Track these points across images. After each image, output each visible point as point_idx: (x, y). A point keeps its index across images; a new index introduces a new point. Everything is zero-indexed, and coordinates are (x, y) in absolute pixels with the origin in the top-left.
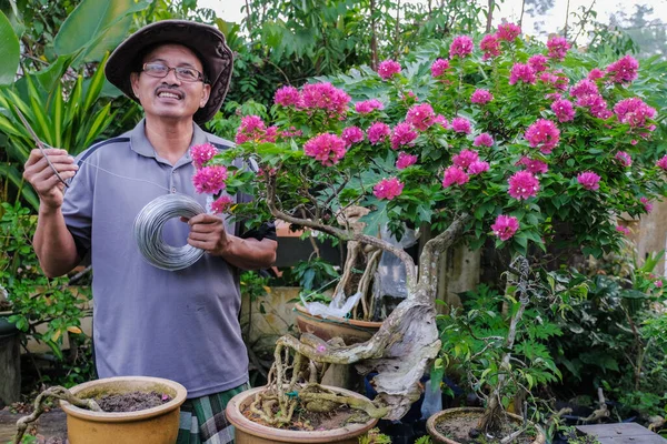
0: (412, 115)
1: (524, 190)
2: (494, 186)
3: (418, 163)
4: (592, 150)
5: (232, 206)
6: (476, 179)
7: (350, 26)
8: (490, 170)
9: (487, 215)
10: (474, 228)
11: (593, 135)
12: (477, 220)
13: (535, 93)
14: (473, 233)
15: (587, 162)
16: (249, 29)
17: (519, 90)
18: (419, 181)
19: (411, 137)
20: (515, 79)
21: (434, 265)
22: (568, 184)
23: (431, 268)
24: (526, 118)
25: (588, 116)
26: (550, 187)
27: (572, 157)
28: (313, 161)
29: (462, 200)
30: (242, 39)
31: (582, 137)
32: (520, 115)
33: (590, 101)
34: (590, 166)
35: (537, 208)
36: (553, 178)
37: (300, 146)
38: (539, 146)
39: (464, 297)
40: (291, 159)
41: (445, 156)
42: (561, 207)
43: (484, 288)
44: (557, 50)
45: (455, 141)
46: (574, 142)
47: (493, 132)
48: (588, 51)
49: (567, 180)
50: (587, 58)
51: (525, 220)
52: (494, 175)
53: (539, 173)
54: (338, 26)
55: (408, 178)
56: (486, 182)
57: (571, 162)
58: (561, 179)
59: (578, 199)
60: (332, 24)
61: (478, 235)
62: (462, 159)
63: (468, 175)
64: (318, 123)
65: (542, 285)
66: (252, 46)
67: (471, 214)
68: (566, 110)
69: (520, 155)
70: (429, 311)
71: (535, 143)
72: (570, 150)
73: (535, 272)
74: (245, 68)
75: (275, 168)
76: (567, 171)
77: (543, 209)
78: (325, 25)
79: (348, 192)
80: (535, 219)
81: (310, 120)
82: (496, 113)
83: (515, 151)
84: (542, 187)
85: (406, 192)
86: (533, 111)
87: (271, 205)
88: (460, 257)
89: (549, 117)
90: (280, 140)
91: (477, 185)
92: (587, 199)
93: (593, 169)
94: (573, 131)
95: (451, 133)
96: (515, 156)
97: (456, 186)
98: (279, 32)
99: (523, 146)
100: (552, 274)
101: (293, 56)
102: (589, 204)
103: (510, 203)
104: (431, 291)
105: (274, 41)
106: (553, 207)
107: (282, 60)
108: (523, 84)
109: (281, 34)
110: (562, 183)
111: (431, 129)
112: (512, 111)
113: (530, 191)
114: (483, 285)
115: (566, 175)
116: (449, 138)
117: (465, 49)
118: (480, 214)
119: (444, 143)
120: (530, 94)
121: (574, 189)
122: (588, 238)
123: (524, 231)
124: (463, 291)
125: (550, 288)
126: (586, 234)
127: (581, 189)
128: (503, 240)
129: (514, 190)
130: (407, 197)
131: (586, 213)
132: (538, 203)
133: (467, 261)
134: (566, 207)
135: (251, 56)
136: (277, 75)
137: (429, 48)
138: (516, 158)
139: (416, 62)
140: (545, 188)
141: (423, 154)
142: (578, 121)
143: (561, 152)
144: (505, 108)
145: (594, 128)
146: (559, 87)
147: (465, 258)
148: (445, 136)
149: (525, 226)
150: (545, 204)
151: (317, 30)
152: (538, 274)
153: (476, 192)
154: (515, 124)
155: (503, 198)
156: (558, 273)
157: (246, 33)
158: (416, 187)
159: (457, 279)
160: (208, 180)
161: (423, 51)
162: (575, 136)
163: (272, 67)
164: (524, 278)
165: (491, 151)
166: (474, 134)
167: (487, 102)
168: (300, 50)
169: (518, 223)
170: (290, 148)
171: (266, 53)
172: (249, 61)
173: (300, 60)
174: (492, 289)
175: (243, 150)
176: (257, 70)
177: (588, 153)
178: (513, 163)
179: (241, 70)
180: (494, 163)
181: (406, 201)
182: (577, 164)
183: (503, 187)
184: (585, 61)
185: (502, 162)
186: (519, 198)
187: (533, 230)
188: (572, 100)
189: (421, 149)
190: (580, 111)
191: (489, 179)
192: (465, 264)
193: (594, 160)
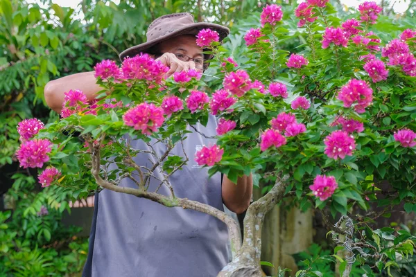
0: (227, 81)
1: (340, 150)
2: (312, 147)
3: (237, 128)
4: (406, 108)
5: (59, 178)
6: (294, 141)
7: (178, 5)
8: (306, 132)
9: (307, 176)
10: (294, 189)
11: (407, 93)
12: (297, 182)
13: (348, 55)
14: (294, 194)
15: (402, 119)
16: (84, 12)
17: (332, 53)
18: (238, 146)
19: (229, 103)
20: (327, 43)
21: (257, 227)
22: (385, 143)
23: (254, 231)
24: (340, 79)
25: (400, 75)
26: (368, 145)
27: (388, 115)
28: (132, 131)
29: (281, 162)
30: (77, 22)
31: (396, 96)
32: (335, 77)
33: (401, 60)
34: (405, 124)
35: (355, 167)
36: (370, 137)
37: (120, 117)
38: (353, 105)
39: (297, 257)
40: (112, 129)
41: (263, 120)
42: (380, 165)
43: (317, 249)
44: (369, 13)
45: (273, 106)
46: (388, 101)
47: (311, 95)
48: (404, 17)
49: (384, 138)
50: (403, 23)
51: (344, 179)
52: (311, 136)
53: (356, 132)
54: (166, 6)
55: (228, 144)
56: (303, 144)
57: (387, 121)
58: (378, 138)
59: (395, 157)
60: (160, 4)
61: (299, 196)
62: (280, 122)
63: (286, 138)
64: (137, 93)
65: (368, 244)
66: (87, 28)
67: (291, 175)
68: (379, 69)
69: (335, 115)
70: (254, 273)
71: (349, 103)
72: (385, 109)
73: (361, 231)
74: (80, 48)
75: (98, 139)
76: (383, 129)
77: (361, 168)
78: (154, 4)
79: (172, 159)
80: (353, 178)
81: (129, 92)
82: (311, 77)
83: (330, 112)
84: (359, 146)
85: (227, 158)
86: (347, 73)
87: (96, 176)
88: (292, 219)
89: (363, 77)
90: (102, 112)
91: (294, 147)
92: (405, 156)
93: (410, 126)
94: (386, 90)
95: (268, 98)
96: (331, 117)
97: (274, 148)
98: (110, 12)
99: (338, 107)
100: (377, 232)
101: (125, 35)
102: (407, 161)
103: (328, 163)
104: (255, 253)
105: (106, 21)
106: (371, 165)
107: (115, 39)
108: (336, 47)
109: (112, 15)
110: (378, 142)
111: (247, 94)
112: (327, 73)
113: (346, 150)
114: (316, 245)
115: (382, 133)
116: (266, 102)
117: (275, 17)
118: (299, 175)
119: (261, 108)
120: (343, 56)
121: (391, 147)
122: (410, 194)
123: (343, 190)
124: (297, 252)
125: (376, 246)
126: (407, 191)
127: (399, 147)
128: (322, 200)
129: (330, 150)
130: (228, 163)
131: (405, 170)
132: (355, 162)
133: (300, 223)
134: (385, 165)
135: (86, 37)
136: (111, 54)
137: (252, 21)
138: (331, 119)
139: (239, 34)
140: (363, 147)
141: (242, 119)
142: (392, 80)
143: (376, 111)
144: (320, 71)
145: (408, 86)
146: (371, 48)
147: (297, 220)
148: (261, 100)
149: (343, 185)
150: (363, 164)
151: (146, 10)
152: (363, 233)
153: (294, 154)
154: (330, 86)
155: (321, 158)
156: (383, 231)
157: (81, 16)
158: (236, 152)
159: (290, 241)
160: (32, 154)
161: (245, 24)
162: (389, 95)
163: (106, 47)
164: (349, 237)
165: (308, 114)
166: (292, 98)
167: (302, 67)
168: (131, 29)
169: (336, 182)
170: (110, 119)
171: (100, 34)
172: (84, 42)
173: (133, 39)
174: (324, 249)
175: (67, 123)
176: (93, 50)
177: (403, 111)
178: (329, 123)
179: (77, 51)
180: (310, 125)
181: (227, 167)
182: (392, 122)
183: (320, 148)
184: (401, 26)
185: (318, 124)
186: (336, 159)
187: (352, 189)
188: (385, 60)
189: (240, 114)
190: (393, 70)
191: (306, 141)
192: (297, 226)
193: (409, 118)
